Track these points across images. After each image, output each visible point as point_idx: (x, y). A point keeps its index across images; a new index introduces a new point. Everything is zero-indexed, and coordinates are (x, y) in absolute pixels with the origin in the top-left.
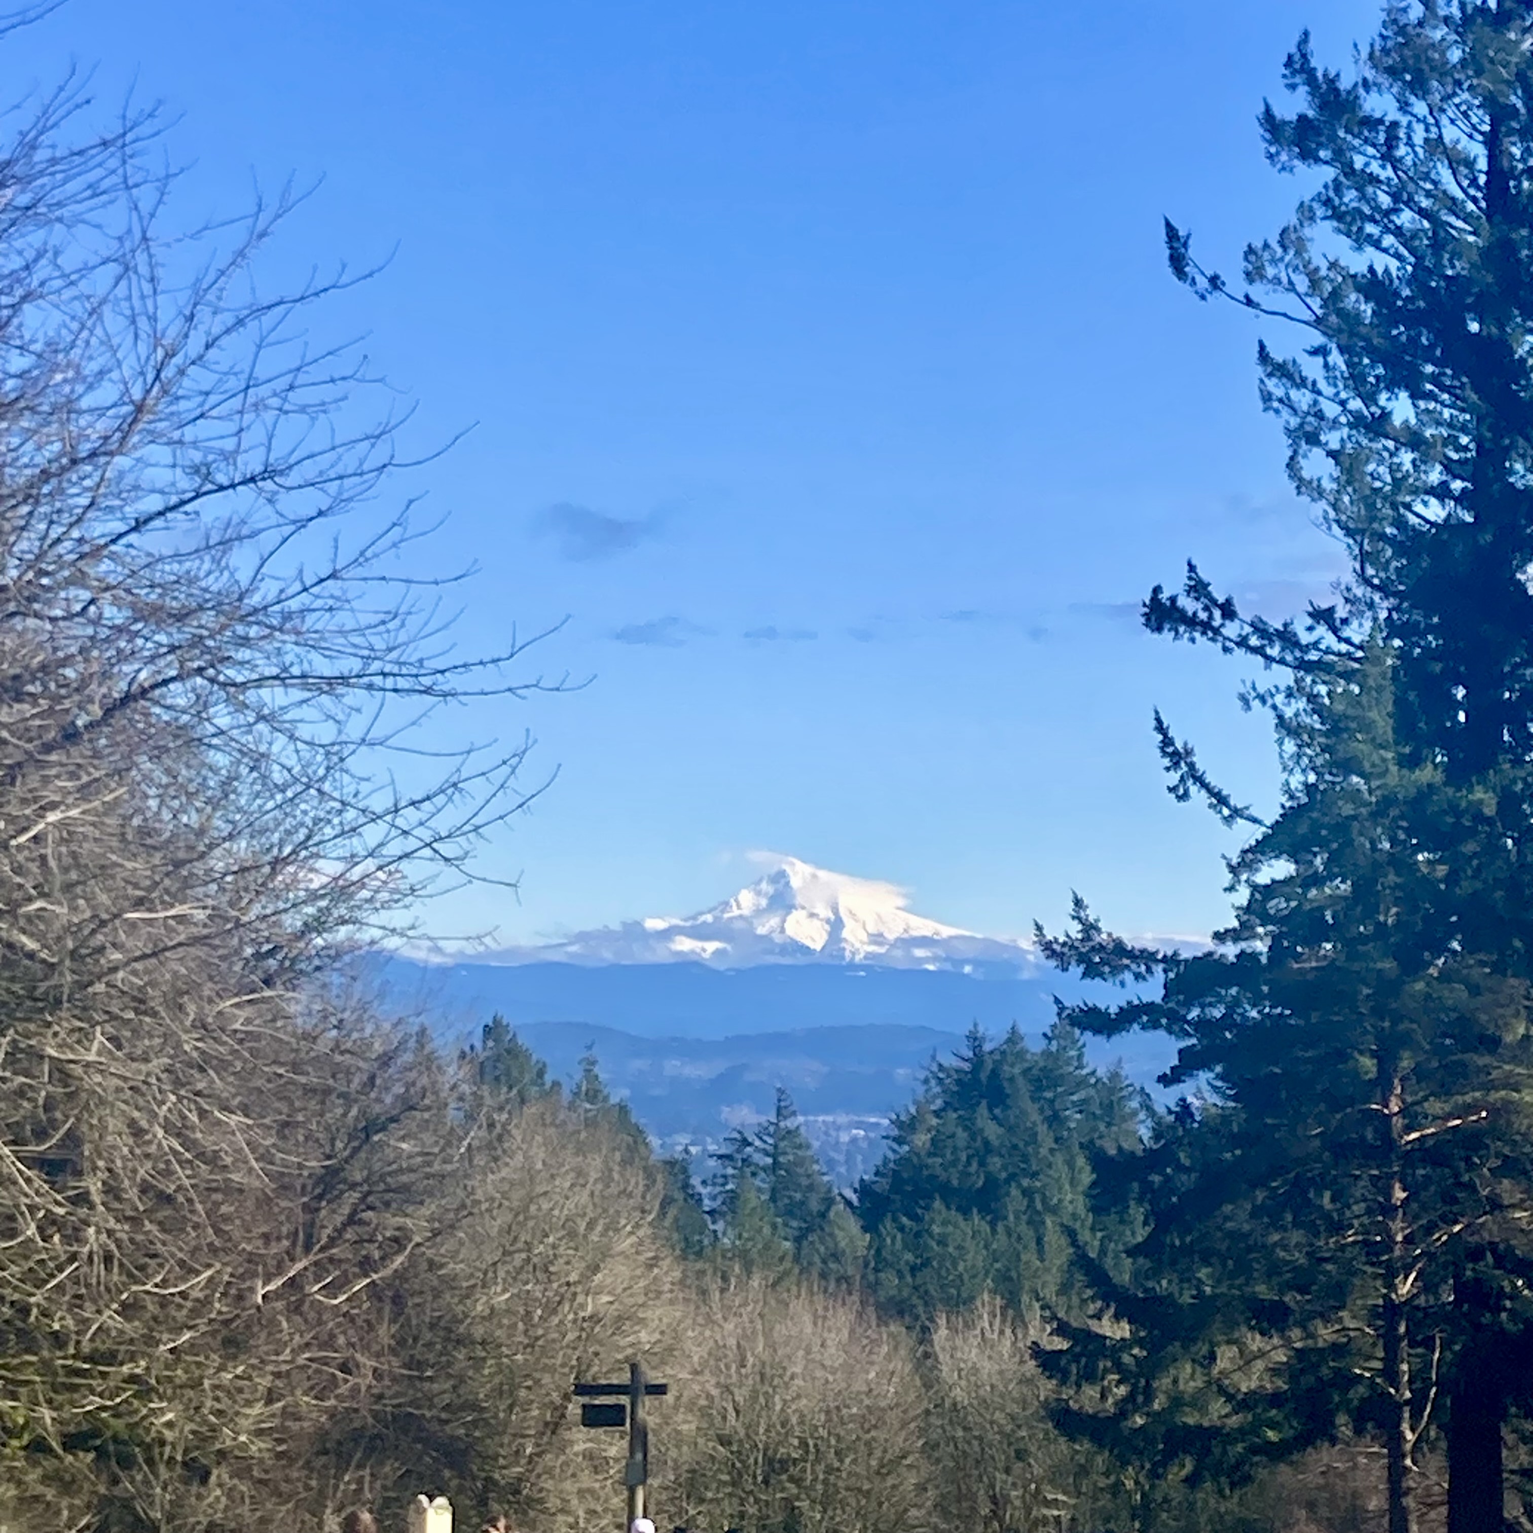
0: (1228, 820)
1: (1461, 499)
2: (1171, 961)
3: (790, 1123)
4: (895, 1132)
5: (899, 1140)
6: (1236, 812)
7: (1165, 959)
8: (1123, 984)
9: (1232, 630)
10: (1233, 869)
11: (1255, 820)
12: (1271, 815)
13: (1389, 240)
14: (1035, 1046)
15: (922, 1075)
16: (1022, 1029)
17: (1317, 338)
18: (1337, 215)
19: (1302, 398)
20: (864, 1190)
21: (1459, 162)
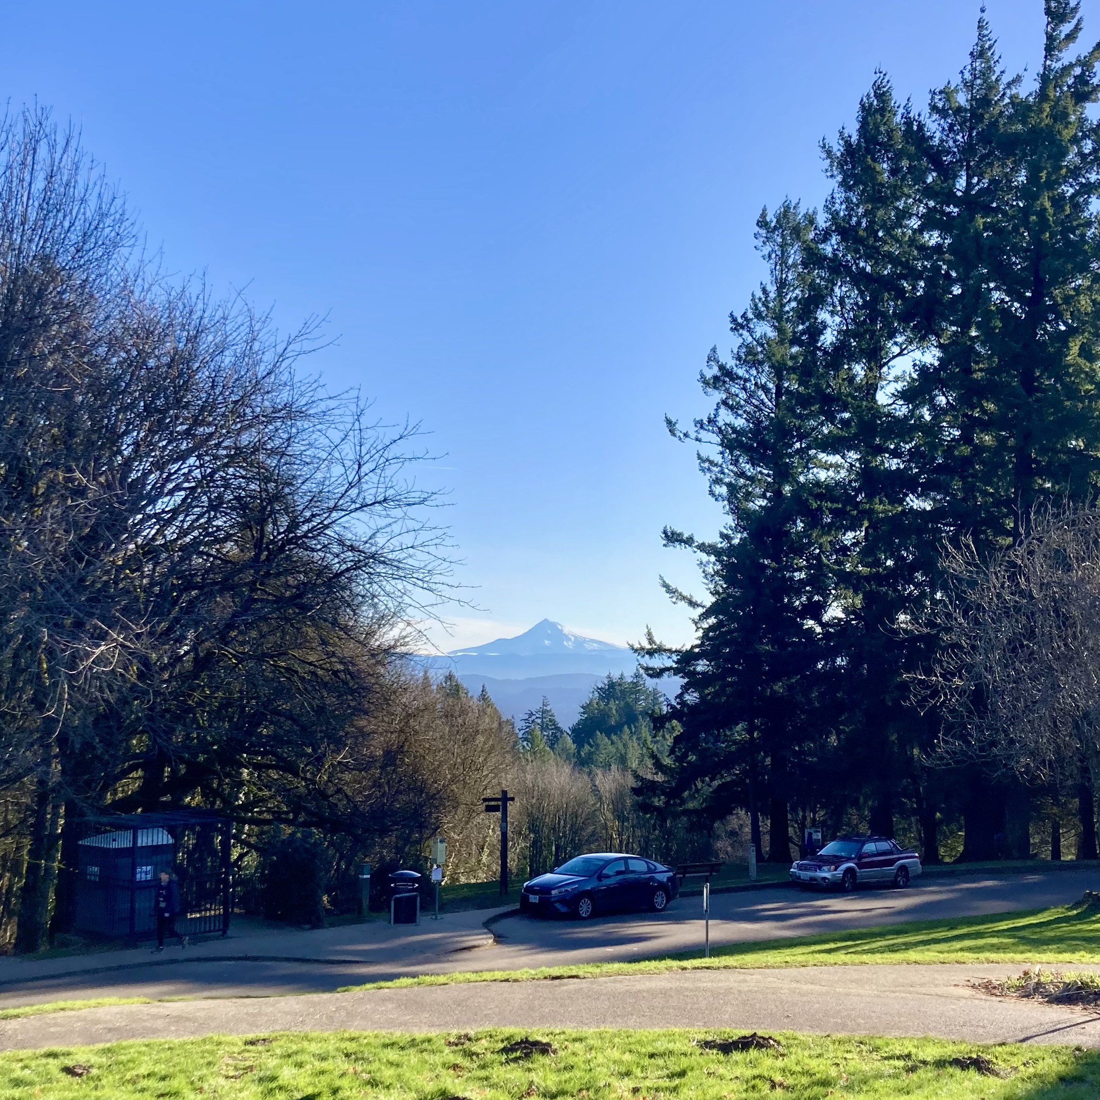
0: (694, 607)
1: (769, 500)
3: (548, 708)
4: (582, 710)
5: (584, 713)
6: (697, 605)
7: (676, 651)
8: (662, 660)
10: (696, 623)
11: (703, 607)
12: (708, 604)
13: (745, 416)
14: (630, 680)
15: (592, 690)
16: (625, 675)
17: (720, 448)
19: (717, 469)
20: (574, 730)
21: (766, 390)
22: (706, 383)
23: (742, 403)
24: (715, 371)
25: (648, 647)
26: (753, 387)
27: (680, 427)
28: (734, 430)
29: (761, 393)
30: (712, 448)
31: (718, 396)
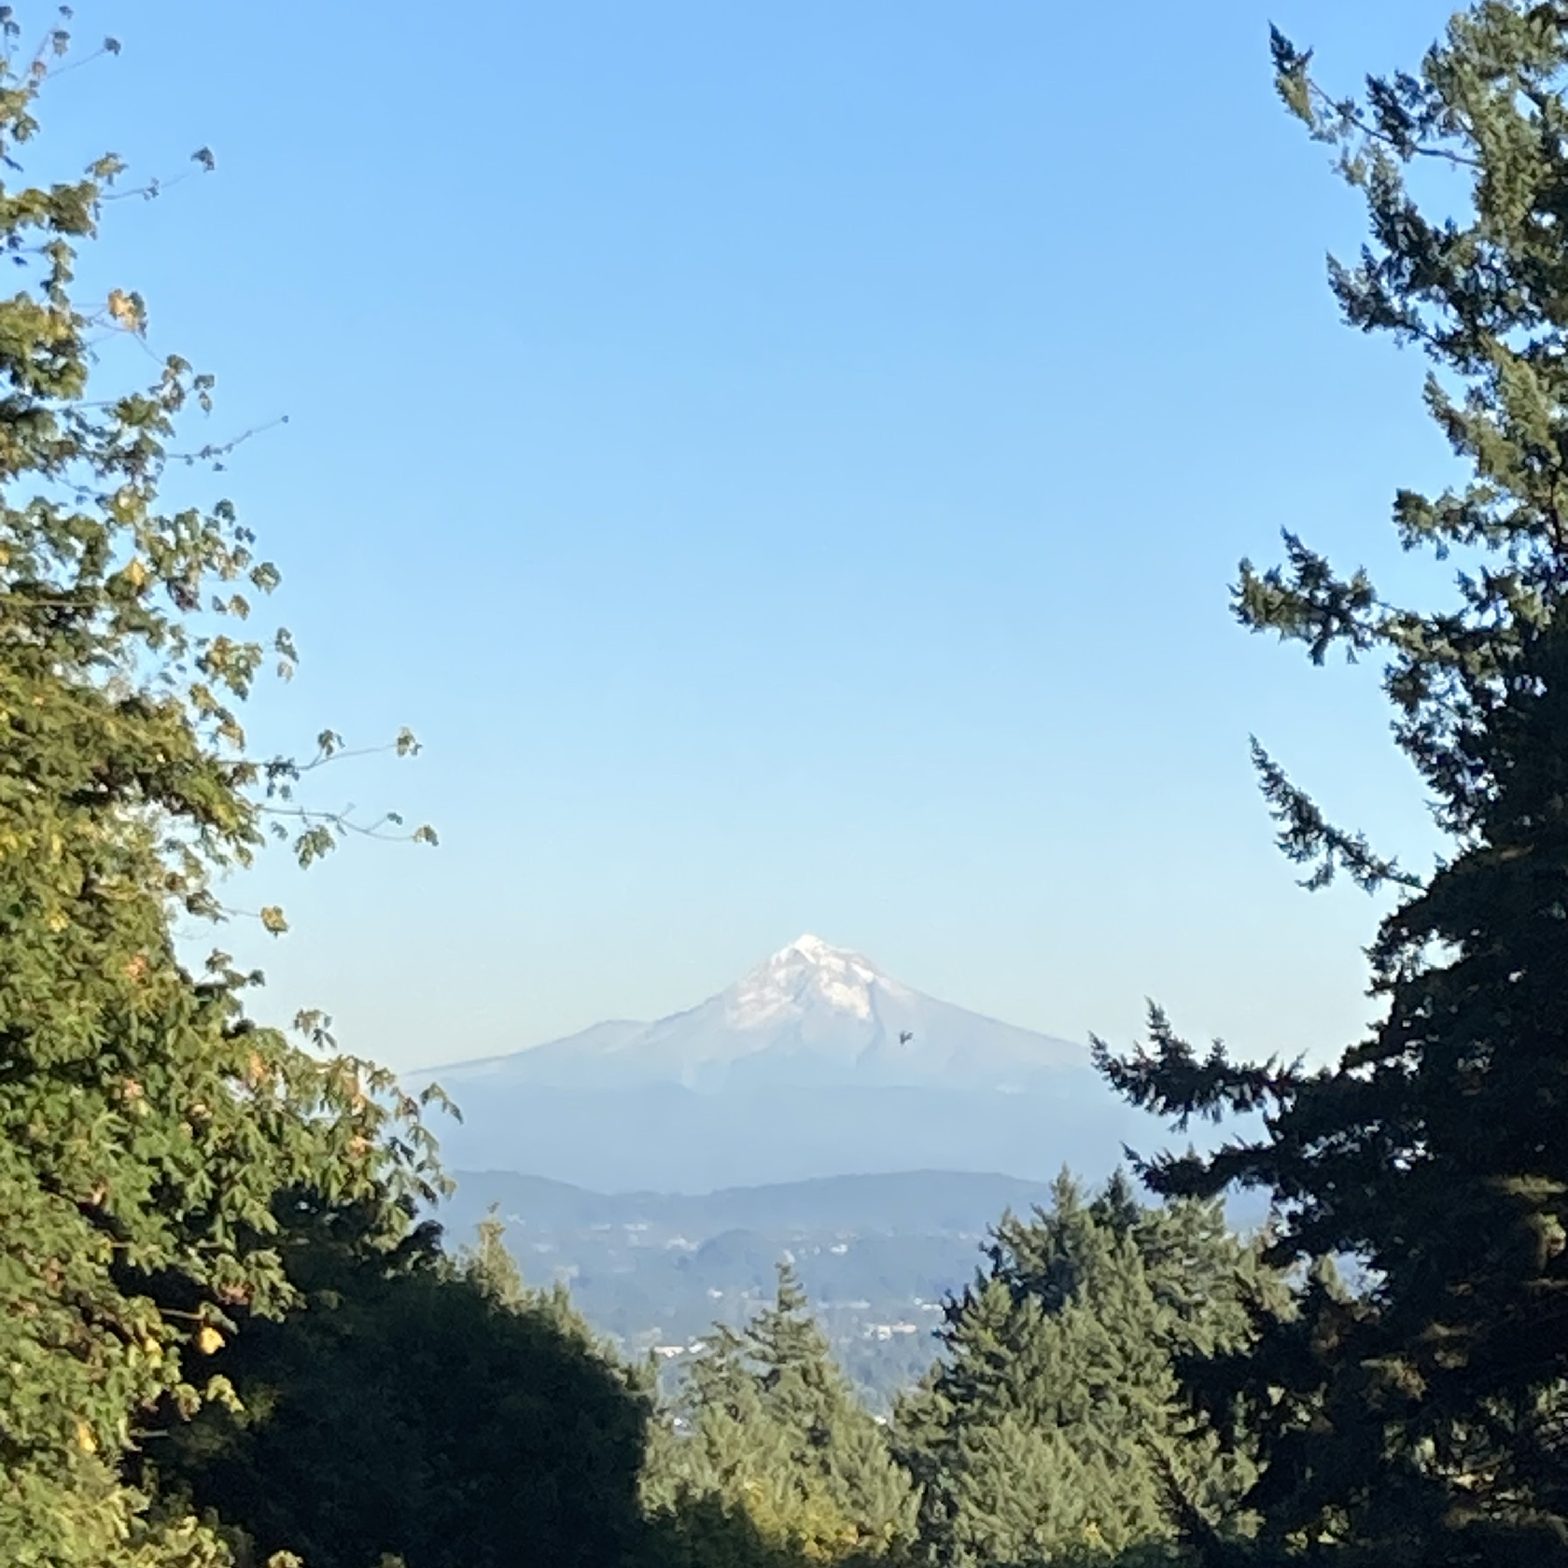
0: (1369, 883)
6: (1382, 872)
7: (1279, 1079)
8: (1217, 1117)
11: (1413, 881)
12: (1427, 873)
15: (992, 1242)
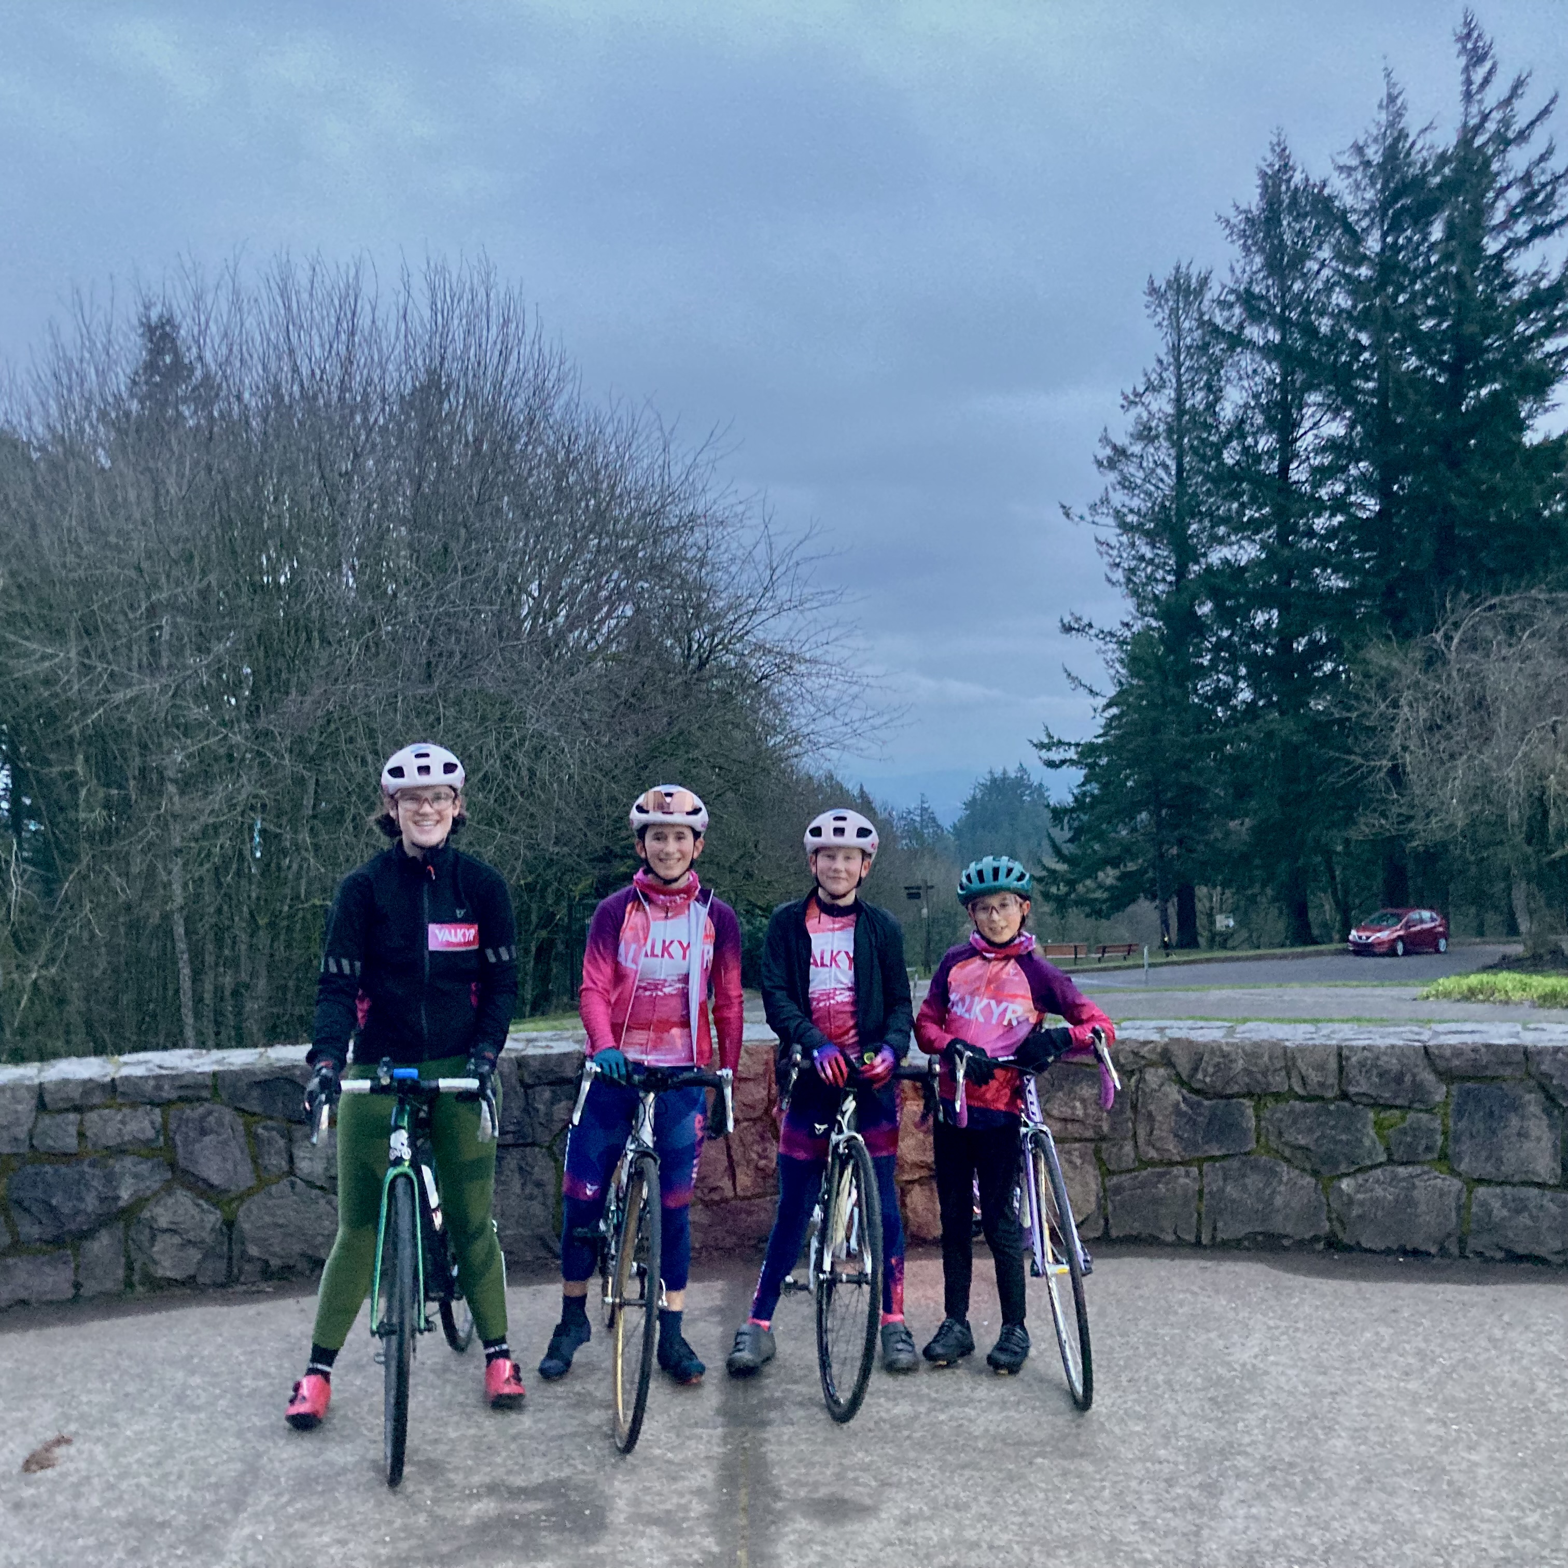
0: (1093, 696)
2: (1077, 745)
6: (1098, 694)
8: (1061, 752)
9: (1092, 632)
10: (1099, 713)
11: (1106, 696)
12: (1111, 693)
13: (1142, 496)
17: (1118, 531)
18: (1124, 487)
19: (1115, 553)
21: (1166, 467)
22: (1100, 464)
23: (1139, 482)
24: (1108, 451)
25: (1046, 741)
26: (1151, 465)
27: (1075, 511)
28: (1131, 511)
29: (1160, 472)
30: (1111, 533)
31: (1112, 477)
